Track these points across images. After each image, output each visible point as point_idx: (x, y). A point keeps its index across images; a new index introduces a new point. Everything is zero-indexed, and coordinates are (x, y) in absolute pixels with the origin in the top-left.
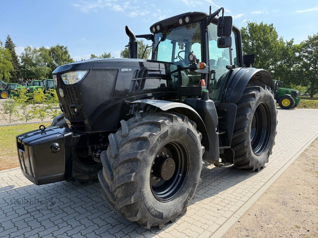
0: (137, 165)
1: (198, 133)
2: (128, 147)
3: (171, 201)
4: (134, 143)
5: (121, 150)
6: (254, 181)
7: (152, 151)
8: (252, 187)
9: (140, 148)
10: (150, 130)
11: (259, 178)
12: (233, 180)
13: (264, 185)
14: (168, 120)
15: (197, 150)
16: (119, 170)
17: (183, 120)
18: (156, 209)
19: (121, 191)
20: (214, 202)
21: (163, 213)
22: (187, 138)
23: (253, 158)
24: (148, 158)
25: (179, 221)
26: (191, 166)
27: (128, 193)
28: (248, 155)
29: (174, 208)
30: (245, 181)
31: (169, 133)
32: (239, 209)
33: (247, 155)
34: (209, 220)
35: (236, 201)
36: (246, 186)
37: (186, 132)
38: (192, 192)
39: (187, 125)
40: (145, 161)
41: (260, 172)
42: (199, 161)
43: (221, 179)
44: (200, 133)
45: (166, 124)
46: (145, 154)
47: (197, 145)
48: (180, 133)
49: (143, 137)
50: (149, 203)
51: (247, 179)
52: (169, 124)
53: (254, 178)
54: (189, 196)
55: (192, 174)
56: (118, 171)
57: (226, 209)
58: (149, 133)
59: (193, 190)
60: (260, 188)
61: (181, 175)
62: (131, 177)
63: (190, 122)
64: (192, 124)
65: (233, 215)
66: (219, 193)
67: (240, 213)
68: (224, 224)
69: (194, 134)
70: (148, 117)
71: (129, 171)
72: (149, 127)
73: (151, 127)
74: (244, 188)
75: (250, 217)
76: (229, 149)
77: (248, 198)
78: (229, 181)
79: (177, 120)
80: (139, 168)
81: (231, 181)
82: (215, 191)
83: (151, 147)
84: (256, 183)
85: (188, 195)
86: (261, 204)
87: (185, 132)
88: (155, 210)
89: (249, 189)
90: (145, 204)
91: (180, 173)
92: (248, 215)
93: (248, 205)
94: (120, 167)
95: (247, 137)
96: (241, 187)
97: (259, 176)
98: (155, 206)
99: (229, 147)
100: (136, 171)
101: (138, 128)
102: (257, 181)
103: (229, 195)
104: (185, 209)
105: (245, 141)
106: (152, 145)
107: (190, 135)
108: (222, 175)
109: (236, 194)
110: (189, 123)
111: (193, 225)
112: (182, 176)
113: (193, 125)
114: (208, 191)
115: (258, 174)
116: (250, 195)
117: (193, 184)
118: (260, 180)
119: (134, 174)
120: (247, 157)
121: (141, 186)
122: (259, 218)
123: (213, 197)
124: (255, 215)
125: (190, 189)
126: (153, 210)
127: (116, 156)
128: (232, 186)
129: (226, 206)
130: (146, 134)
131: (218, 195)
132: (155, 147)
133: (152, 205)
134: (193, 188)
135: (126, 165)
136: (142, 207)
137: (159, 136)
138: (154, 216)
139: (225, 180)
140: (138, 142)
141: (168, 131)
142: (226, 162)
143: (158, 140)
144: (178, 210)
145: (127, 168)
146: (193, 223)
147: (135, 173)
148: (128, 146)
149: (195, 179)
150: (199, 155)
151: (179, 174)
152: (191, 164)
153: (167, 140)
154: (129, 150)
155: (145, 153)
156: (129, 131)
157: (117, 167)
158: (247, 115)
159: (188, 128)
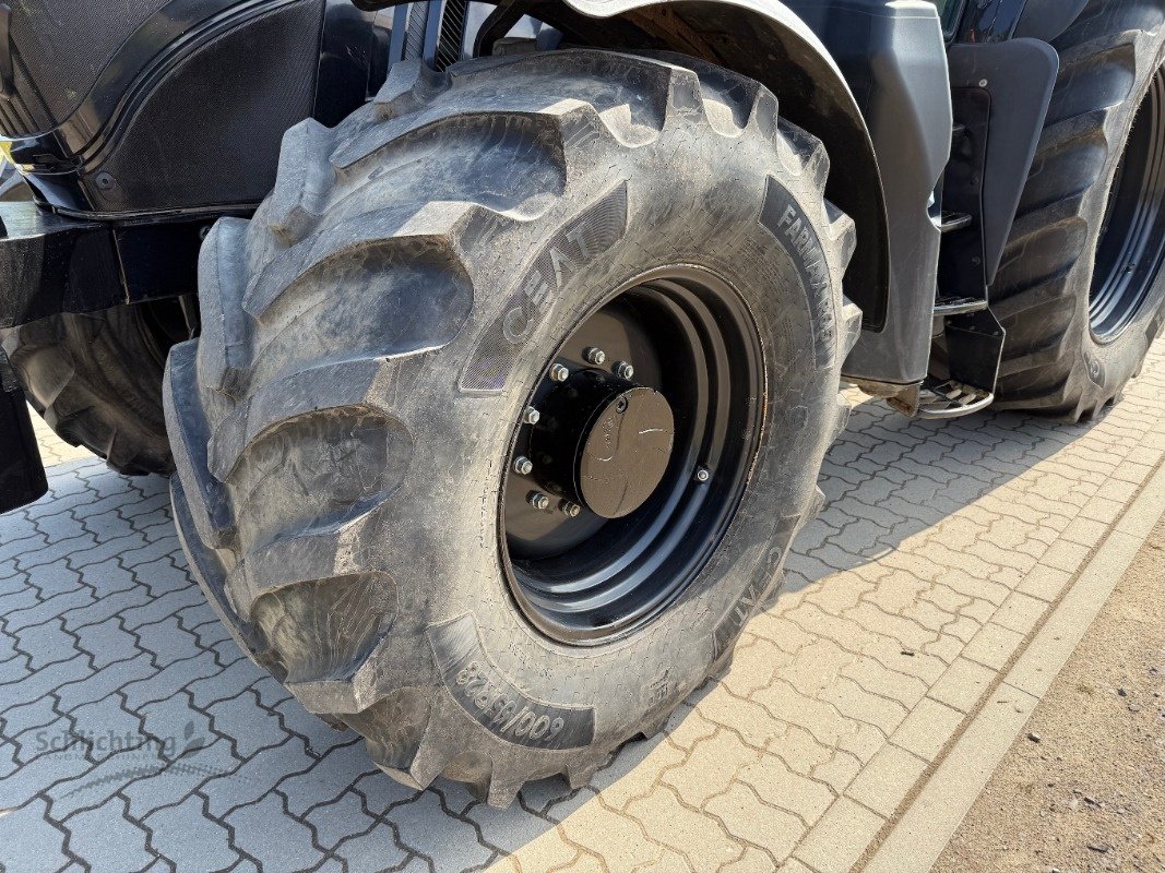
0: (380, 458)
1: (833, 219)
2: (310, 322)
3: (642, 627)
4: (352, 290)
5: (263, 339)
6: (1075, 474)
7: (495, 353)
8: (1071, 511)
9: (397, 327)
10: (472, 183)
11: (1098, 456)
12: (969, 469)
13: (1134, 498)
14: (626, 108)
15: (818, 327)
16: (259, 487)
17: (743, 118)
18: (544, 702)
19: (289, 622)
20: (880, 602)
21: (590, 711)
22: (761, 250)
23: (1087, 360)
24: (461, 404)
25: (688, 728)
26: (773, 425)
27: (330, 643)
28: (1068, 347)
29: (663, 671)
30: (1030, 474)
31: (633, 208)
32: (1023, 647)
33: (1063, 344)
34: (859, 724)
35: (998, 595)
36: (1041, 504)
37: (759, 210)
38: (767, 567)
39: (766, 155)
40: (444, 429)
41: (1100, 426)
42: (822, 393)
43: (906, 464)
44: (844, 217)
45: (608, 138)
46: (441, 374)
47: (820, 299)
48: (717, 216)
49: (416, 242)
50: (491, 678)
51: (1041, 465)
52: (635, 136)
53: (1073, 460)
54: (747, 594)
55: (772, 470)
56: (254, 495)
57: (948, 648)
58: (461, 209)
59: (775, 557)
60: (1120, 517)
61: (704, 476)
62: (327, 549)
63: (789, 135)
64: (803, 148)
65: (992, 689)
66: (904, 545)
67: (1034, 675)
68: (951, 757)
69: (806, 223)
70: (475, 87)
71: (319, 501)
72: (468, 154)
73: (487, 157)
74: (1032, 516)
75: (1095, 706)
76: (980, 313)
77: (1063, 579)
78: (945, 477)
79: (698, 103)
80: (392, 478)
81: (960, 476)
82: (881, 531)
83: (483, 319)
84: (1091, 490)
85: (742, 588)
86: (1136, 613)
87: (751, 209)
88: (536, 708)
89: (1060, 523)
90: (461, 695)
91: (702, 462)
92: (1082, 689)
93: (1070, 625)
94: (263, 466)
95: (1083, 245)
96: (1018, 510)
97: (1098, 446)
98: (539, 683)
99: (983, 304)
100: (367, 507)
101: (387, 169)
102: (1094, 478)
103: (957, 560)
104: (722, 659)
105: (1069, 266)
106: (490, 306)
107: (780, 231)
108: (912, 442)
109: (995, 555)
110: (782, 142)
111: (767, 759)
112: (713, 484)
113: (806, 160)
114: (842, 530)
115: (1092, 433)
116: (1071, 557)
117: (773, 523)
118: (1108, 469)
119: (350, 530)
120: (1061, 353)
121: (419, 600)
122: (1143, 712)
123: (870, 570)
124: (1122, 693)
125: (757, 553)
126: (526, 713)
127: (236, 386)
128: (969, 502)
129: (946, 629)
130: (439, 219)
131: (896, 558)
132: (520, 325)
133: (518, 685)
134: (777, 549)
135: (295, 455)
136: (444, 714)
137: (549, 234)
138: (531, 743)
139: (929, 471)
140: (382, 284)
141: (622, 190)
142: (951, 383)
143: (542, 263)
144: (684, 676)
145: (305, 476)
146: (767, 742)
147: (361, 519)
148: (309, 308)
149: (787, 498)
150: (824, 360)
151: (695, 473)
152: (770, 415)
153: (622, 267)
154: (312, 347)
155: (436, 369)
156: (324, 195)
157: (241, 462)
158: (1104, 113)
159: (771, 181)
